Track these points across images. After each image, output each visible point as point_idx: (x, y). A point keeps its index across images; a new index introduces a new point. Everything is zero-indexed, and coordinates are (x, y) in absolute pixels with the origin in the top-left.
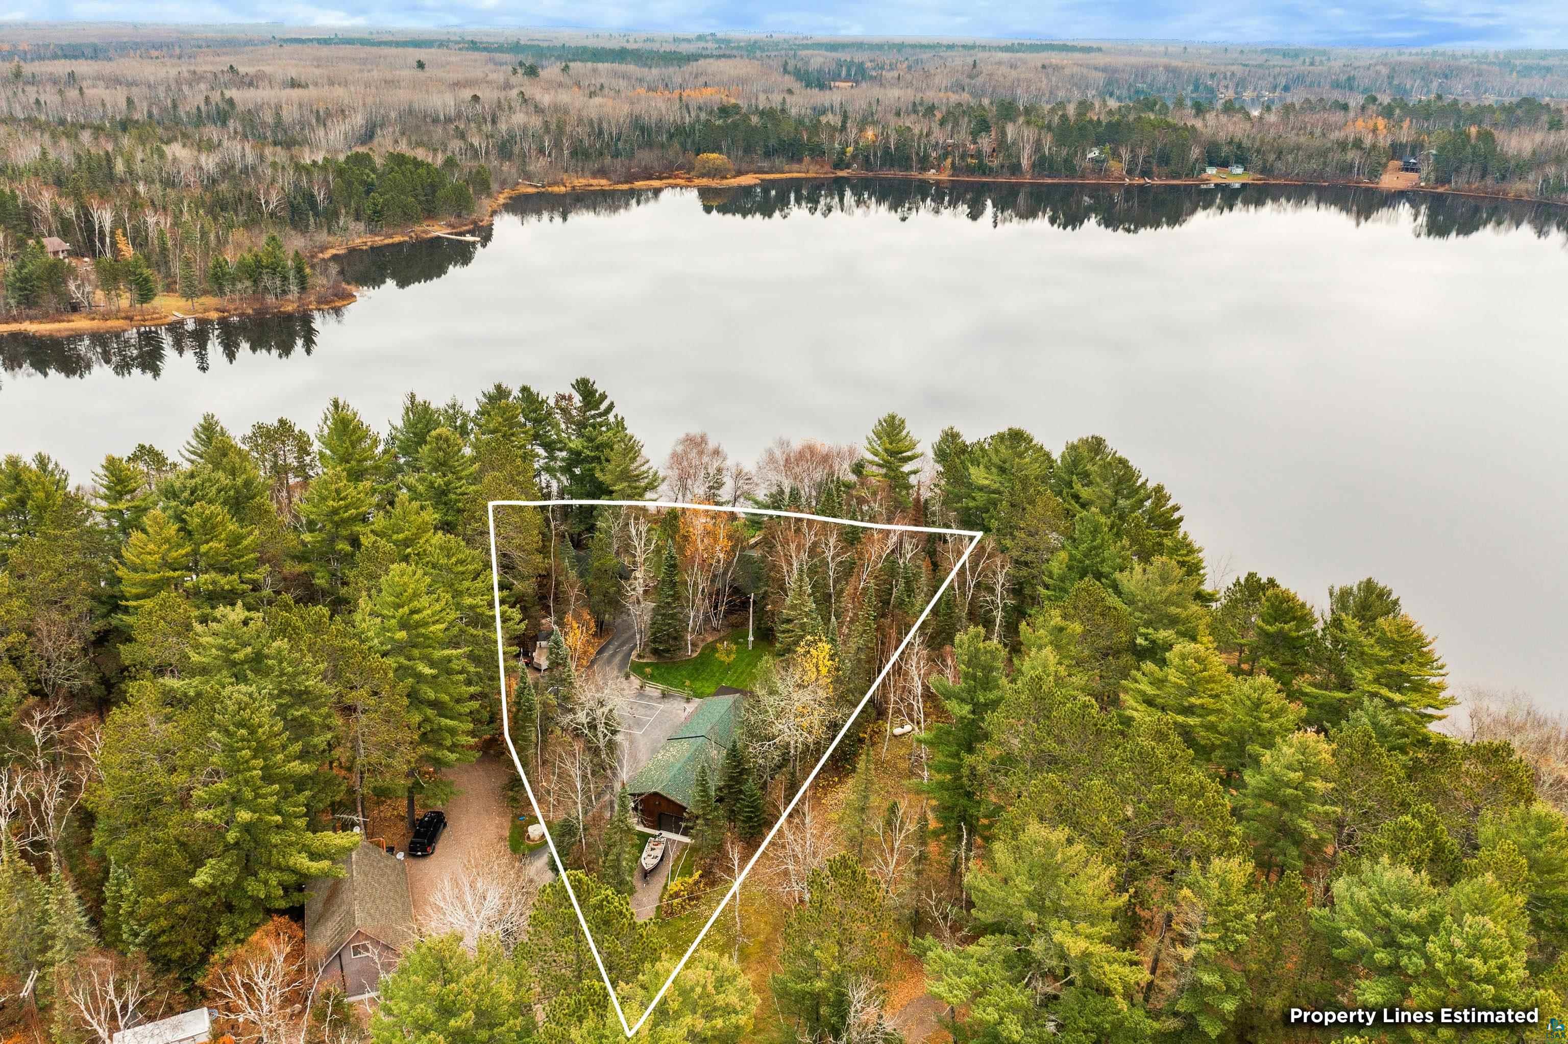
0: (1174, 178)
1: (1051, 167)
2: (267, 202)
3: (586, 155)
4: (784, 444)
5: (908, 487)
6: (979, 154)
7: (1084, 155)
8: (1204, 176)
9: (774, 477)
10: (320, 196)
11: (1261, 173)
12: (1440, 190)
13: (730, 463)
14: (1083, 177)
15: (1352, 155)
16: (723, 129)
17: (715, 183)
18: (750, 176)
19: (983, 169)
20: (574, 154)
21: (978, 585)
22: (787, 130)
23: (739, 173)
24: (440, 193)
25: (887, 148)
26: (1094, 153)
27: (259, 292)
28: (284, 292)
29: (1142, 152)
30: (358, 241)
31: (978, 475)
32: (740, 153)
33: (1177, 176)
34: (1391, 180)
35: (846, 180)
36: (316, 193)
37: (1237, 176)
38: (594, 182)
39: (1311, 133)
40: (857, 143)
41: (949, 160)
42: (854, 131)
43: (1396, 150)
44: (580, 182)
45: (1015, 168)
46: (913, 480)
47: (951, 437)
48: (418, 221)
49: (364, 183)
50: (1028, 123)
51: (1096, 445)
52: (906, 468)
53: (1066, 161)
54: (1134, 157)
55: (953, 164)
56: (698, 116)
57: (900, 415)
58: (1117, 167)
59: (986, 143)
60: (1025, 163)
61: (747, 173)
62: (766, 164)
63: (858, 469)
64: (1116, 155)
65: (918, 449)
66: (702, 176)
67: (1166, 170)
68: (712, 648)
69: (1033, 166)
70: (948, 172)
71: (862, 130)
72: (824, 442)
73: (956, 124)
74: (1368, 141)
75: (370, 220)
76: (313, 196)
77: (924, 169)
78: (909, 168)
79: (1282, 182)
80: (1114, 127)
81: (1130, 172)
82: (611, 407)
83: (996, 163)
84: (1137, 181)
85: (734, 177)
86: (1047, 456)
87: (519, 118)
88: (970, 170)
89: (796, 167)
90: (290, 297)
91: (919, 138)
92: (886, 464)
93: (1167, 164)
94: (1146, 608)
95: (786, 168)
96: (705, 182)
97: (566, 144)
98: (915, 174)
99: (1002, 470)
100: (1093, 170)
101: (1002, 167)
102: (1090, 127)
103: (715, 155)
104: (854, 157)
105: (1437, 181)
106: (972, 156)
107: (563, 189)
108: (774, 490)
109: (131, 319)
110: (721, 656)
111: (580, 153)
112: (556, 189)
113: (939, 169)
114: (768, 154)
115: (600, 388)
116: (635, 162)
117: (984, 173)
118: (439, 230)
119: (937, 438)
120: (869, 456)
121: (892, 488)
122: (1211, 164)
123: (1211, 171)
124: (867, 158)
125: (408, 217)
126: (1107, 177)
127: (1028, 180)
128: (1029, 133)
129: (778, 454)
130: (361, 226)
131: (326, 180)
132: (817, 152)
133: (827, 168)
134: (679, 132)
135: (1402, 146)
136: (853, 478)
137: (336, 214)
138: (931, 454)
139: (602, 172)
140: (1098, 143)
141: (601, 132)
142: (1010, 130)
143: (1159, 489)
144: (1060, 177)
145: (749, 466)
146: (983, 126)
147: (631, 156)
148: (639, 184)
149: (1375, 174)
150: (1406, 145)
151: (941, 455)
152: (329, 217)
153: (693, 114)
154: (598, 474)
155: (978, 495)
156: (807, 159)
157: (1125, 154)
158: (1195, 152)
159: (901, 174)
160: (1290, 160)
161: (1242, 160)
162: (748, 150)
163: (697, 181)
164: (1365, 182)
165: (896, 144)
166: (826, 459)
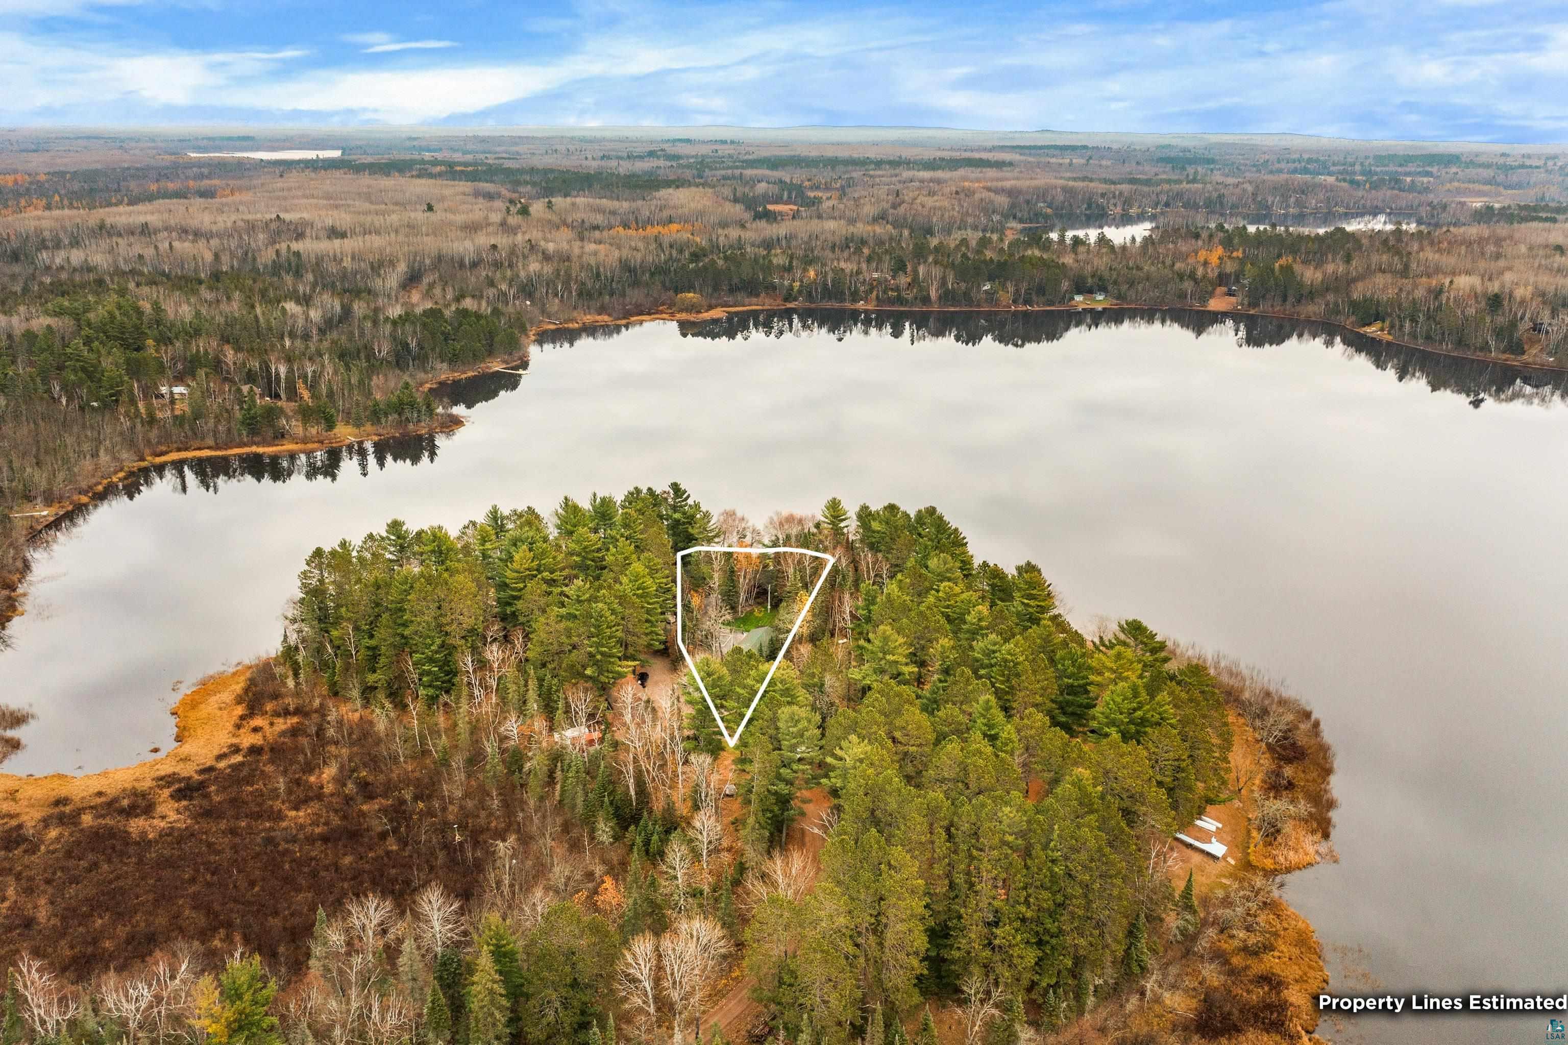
0: (1049, 305)
1: (953, 298)
2: (380, 352)
3: (590, 295)
4: (778, 514)
5: (843, 534)
6: (897, 289)
7: (979, 287)
8: (1073, 303)
9: (774, 532)
10: (413, 344)
11: (1118, 299)
12: (1252, 312)
13: (750, 524)
14: (979, 306)
15: (1188, 286)
16: (697, 272)
17: (692, 317)
18: (719, 309)
19: (900, 300)
20: (580, 294)
21: (876, 576)
22: (746, 271)
23: (710, 307)
24: (497, 339)
25: (825, 285)
26: (987, 287)
27: (402, 423)
28: (419, 421)
29: (1024, 287)
30: (443, 377)
31: (875, 525)
32: (710, 290)
33: (1051, 303)
34: (1215, 304)
35: (794, 310)
36: (409, 341)
37: (1100, 301)
38: (599, 318)
39: (1163, 263)
40: (801, 281)
41: (875, 293)
42: (799, 272)
43: (1222, 279)
44: (589, 318)
45: (926, 300)
46: (845, 530)
47: (865, 508)
48: (483, 361)
49: (443, 333)
50: (936, 262)
51: (932, 511)
52: (842, 525)
53: (965, 293)
54: (1017, 291)
55: (877, 297)
56: (671, 254)
57: (839, 498)
58: (1005, 297)
59: (903, 280)
60: (933, 294)
61: (716, 306)
62: (730, 299)
63: (817, 526)
64: (1004, 287)
65: (848, 515)
66: (681, 311)
67: (1042, 299)
68: (752, 612)
69: (940, 298)
70: (874, 303)
71: (805, 270)
72: (798, 512)
73: (880, 260)
74: (1200, 272)
75: (451, 362)
76: (408, 344)
77: (855, 300)
78: (842, 300)
79: (1133, 306)
80: (1002, 266)
81: (1015, 302)
82: (688, 496)
83: (910, 296)
84: (1021, 308)
85: (707, 311)
86: (908, 516)
87: (534, 266)
88: (891, 301)
89: (754, 300)
90: (423, 424)
91: (851, 276)
92: (832, 523)
93: (1044, 295)
94: (939, 575)
95: (747, 300)
96: (684, 316)
97: (574, 287)
98: (848, 305)
99: (887, 523)
100: (986, 300)
101: (916, 298)
102: (983, 266)
103: (691, 295)
104: (800, 292)
105: (1249, 305)
106: (892, 290)
107: (576, 325)
108: (774, 538)
109: (322, 442)
110: (756, 613)
111: (585, 295)
112: (571, 325)
113: (866, 300)
114: (732, 290)
115: (682, 487)
116: (628, 300)
117: (902, 304)
118: (497, 366)
119: (858, 509)
120: (823, 519)
121: (835, 535)
122: (1079, 292)
123: (1079, 298)
124: (810, 294)
125: (476, 357)
126: (997, 305)
127: (936, 308)
128: (937, 272)
129: (775, 519)
130: (445, 366)
131: (415, 332)
132: (771, 288)
133: (779, 301)
134: (659, 271)
135: (1228, 276)
136: (815, 530)
137: (426, 357)
138: (855, 517)
139: (602, 310)
140: (991, 279)
141: (598, 275)
142: (921, 270)
143: (956, 530)
144: (960, 306)
145: (760, 526)
146: (900, 267)
147: (624, 295)
148: (633, 319)
149: (1204, 300)
150: (1230, 275)
151: (860, 517)
152: (421, 360)
153: (667, 253)
154: (690, 530)
155: (876, 535)
156: (763, 295)
157: (1011, 288)
158: (1065, 285)
159: (837, 305)
160: (1140, 289)
161: (1103, 289)
162: (716, 288)
163: (678, 316)
164: (1197, 306)
165: (833, 281)
166: (800, 522)
